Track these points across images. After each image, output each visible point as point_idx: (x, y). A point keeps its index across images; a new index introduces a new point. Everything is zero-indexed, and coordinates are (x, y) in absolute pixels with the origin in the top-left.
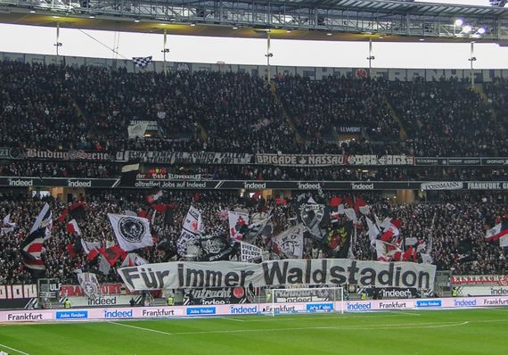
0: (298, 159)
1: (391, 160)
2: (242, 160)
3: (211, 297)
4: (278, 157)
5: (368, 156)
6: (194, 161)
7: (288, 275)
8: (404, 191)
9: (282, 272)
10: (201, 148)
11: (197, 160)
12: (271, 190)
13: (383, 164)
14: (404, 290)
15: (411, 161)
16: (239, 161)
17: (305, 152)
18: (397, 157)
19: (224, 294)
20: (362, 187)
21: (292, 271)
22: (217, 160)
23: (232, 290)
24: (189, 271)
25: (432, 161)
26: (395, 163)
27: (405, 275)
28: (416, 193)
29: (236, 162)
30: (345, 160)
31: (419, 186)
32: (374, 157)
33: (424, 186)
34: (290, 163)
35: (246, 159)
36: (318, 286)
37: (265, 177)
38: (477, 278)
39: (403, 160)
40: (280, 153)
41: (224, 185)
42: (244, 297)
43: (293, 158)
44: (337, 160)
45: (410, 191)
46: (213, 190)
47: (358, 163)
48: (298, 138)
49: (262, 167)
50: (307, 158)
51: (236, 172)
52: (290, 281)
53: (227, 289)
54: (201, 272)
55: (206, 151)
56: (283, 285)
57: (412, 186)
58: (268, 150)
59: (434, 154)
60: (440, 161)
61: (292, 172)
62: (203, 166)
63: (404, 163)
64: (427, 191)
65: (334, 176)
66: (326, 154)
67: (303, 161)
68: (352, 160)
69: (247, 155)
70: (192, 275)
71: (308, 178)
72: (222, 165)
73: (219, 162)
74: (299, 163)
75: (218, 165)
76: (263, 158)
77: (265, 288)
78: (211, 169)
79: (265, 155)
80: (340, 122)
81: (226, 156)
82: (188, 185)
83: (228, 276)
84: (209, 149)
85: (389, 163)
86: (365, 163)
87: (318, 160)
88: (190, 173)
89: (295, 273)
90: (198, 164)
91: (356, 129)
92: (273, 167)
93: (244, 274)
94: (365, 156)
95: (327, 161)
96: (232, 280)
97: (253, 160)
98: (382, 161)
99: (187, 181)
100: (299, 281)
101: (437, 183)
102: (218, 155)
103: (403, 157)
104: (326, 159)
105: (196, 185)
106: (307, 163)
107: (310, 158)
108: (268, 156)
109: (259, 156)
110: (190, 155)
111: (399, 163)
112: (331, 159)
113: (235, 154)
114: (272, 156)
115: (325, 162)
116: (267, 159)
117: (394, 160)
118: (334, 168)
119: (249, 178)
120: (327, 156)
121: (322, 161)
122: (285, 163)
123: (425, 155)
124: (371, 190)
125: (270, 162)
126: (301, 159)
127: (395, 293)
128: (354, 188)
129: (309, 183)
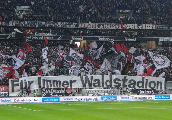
0: (99, 26)
1: (145, 27)
2: (71, 26)
3: (55, 93)
4: (89, 24)
5: (134, 25)
6: (48, 26)
7: (93, 82)
8: (151, 42)
9: (90, 81)
10: (51, 20)
12: (85, 41)
13: (141, 28)
14: (150, 90)
15: (154, 27)
16: (70, 26)
17: (102, 22)
18: (148, 25)
19: (61, 91)
20: (130, 40)
21: (95, 80)
22: (59, 25)
23: (66, 89)
24: (44, 81)
25: (165, 27)
26: (147, 28)
27: (150, 83)
28: (157, 43)
29: (68, 27)
30: (122, 26)
31: (158, 40)
32: (136, 25)
33: (161, 40)
34: (95, 28)
35: (73, 25)
36: (108, 88)
37: (83, 34)
39: (150, 27)
40: (90, 22)
41: (62, 38)
42: (72, 93)
43: (96, 25)
44: (118, 26)
45: (154, 42)
46: (56, 41)
47: (128, 28)
48: (99, 15)
50: (103, 25)
51: (69, 32)
52: (94, 85)
53: (63, 89)
54: (50, 81)
55: (53, 21)
56: (91, 87)
57: (155, 40)
58: (84, 21)
59: (166, 24)
60: (169, 28)
61: (96, 32)
62: (52, 28)
63: (151, 28)
64: (162, 42)
65: (117, 35)
66: (113, 23)
67: (101, 27)
68: (125, 26)
69: (74, 23)
70: (46, 82)
71: (104, 35)
72: (62, 28)
73: (60, 26)
74: (99, 28)
75: (59, 28)
76: (82, 25)
77: (82, 88)
78: (56, 30)
79: (83, 24)
80: (120, 8)
81: (63, 24)
82: (45, 38)
83: (64, 82)
84: (55, 20)
85: (144, 28)
86: (132, 28)
87: (109, 26)
88: (45, 32)
89: (97, 82)
90: (49, 27)
91: (128, 11)
92: (86, 29)
93: (71, 82)
94: (132, 24)
95: (113, 27)
96: (65, 85)
97: (77, 26)
98: (140, 27)
99: (44, 36)
100: (99, 86)
102: (59, 23)
103: (151, 25)
104: (113, 26)
105: (49, 38)
106: (103, 28)
107: (105, 25)
108: (84, 24)
109: (79, 24)
110: (46, 23)
111: (148, 28)
112: (115, 26)
113: (68, 23)
114: (86, 24)
115: (112, 27)
116: (84, 25)
117: (146, 26)
118: (117, 30)
119: (75, 35)
120: (113, 24)
121: (111, 27)
122: (92, 28)
123: (162, 24)
124: (135, 41)
125: (85, 27)
126: (100, 26)
127: (146, 92)
128: (126, 40)
129: (104, 38)
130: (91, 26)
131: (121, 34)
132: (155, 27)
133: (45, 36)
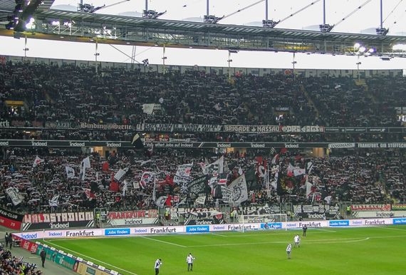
0: (251, 129)
1: (309, 129)
2: (216, 129)
4: (238, 127)
5: (295, 126)
6: (186, 129)
8: (317, 149)
12: (234, 148)
13: (304, 132)
15: (322, 130)
16: (214, 129)
17: (255, 124)
18: (313, 127)
20: (291, 146)
22: (199, 129)
25: (336, 129)
26: (312, 131)
28: (325, 150)
29: (211, 130)
30: (281, 129)
31: (327, 146)
32: (299, 127)
33: (330, 146)
34: (246, 131)
35: (218, 129)
37: (231, 140)
38: (368, 206)
39: (317, 129)
41: (204, 145)
43: (248, 128)
44: (275, 129)
45: (321, 149)
46: (197, 149)
47: (288, 131)
48: (250, 115)
49: (228, 133)
50: (256, 128)
51: (211, 137)
55: (193, 123)
57: (322, 146)
58: (232, 123)
59: (336, 125)
60: (340, 130)
61: (248, 138)
64: (332, 149)
65: (275, 140)
66: (268, 125)
67: (254, 130)
68: (284, 129)
69: (218, 126)
71: (257, 140)
72: (203, 132)
73: (201, 130)
74: (251, 131)
75: (200, 133)
76: (228, 128)
79: (230, 126)
80: (276, 104)
81: (205, 126)
82: (182, 145)
85: (308, 131)
86: (293, 131)
87: (263, 129)
88: (181, 138)
90: (188, 131)
91: (286, 109)
92: (235, 133)
94: (293, 126)
97: (222, 129)
98: (304, 130)
99: (181, 143)
101: (339, 144)
102: (200, 126)
103: (317, 127)
105: (187, 145)
106: (256, 131)
107: (258, 127)
108: (232, 126)
109: (226, 127)
110: (183, 126)
111: (314, 131)
112: (271, 129)
113: (211, 125)
114: (234, 127)
115: (268, 130)
116: (231, 128)
117: (312, 129)
118: (274, 134)
119: (220, 140)
120: (269, 127)
121: (266, 129)
122: (242, 131)
123: (331, 126)
125: (233, 130)
127: (316, 216)
128: (286, 147)
129: (258, 144)
130: (240, 129)
131: (280, 139)
133: (183, 143)
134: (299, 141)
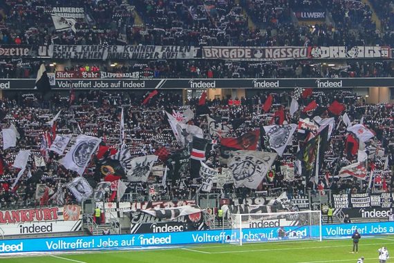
0: (253, 53)
1: (364, 52)
2: (187, 54)
4: (230, 50)
5: (336, 48)
6: (131, 55)
8: (377, 88)
11: (134, 55)
12: (220, 90)
13: (353, 57)
14: (386, 209)
15: (386, 54)
16: (183, 55)
17: (261, 44)
18: (369, 48)
20: (329, 85)
22: (157, 54)
26: (367, 56)
29: (179, 56)
30: (309, 53)
32: (343, 48)
34: (244, 57)
35: (192, 53)
37: (216, 74)
39: (376, 52)
41: (166, 84)
43: (246, 52)
44: (298, 53)
45: (385, 89)
46: (152, 91)
47: (323, 56)
49: (211, 61)
50: (263, 51)
51: (179, 68)
55: (144, 43)
61: (249, 69)
63: (378, 55)
65: (297, 72)
66: (286, 46)
67: (259, 55)
68: (316, 52)
69: (193, 48)
71: (266, 75)
72: (163, 60)
73: (160, 56)
74: (253, 57)
75: (159, 60)
76: (211, 52)
79: (215, 48)
81: (168, 49)
82: (124, 85)
84: (147, 42)
85: (361, 55)
86: (332, 56)
87: (277, 54)
88: (124, 70)
90: (135, 59)
91: (319, 15)
92: (224, 62)
94: (331, 48)
95: (287, 54)
97: (200, 53)
98: (352, 54)
99: (123, 80)
102: (158, 49)
103: (377, 48)
104: (286, 52)
105: (133, 85)
106: (264, 57)
107: (267, 51)
108: (218, 49)
109: (207, 49)
110: (126, 49)
111: (372, 55)
112: (292, 52)
113: (179, 47)
114: (222, 49)
115: (285, 55)
116: (217, 52)
117: (367, 52)
118: (295, 62)
119: (195, 75)
120: (287, 49)
121: (281, 54)
122: (237, 57)
124: (340, 89)
125: (220, 56)
126: (256, 52)
127: (376, 213)
128: (319, 86)
129: (267, 81)
130: (234, 54)
131: (307, 71)
132: (387, 52)
133: (126, 82)
134: (344, 74)
